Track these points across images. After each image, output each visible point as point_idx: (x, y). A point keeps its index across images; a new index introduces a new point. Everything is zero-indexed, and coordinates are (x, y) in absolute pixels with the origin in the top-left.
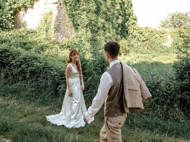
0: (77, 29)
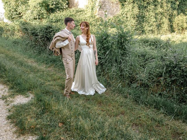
0: (124, 5)
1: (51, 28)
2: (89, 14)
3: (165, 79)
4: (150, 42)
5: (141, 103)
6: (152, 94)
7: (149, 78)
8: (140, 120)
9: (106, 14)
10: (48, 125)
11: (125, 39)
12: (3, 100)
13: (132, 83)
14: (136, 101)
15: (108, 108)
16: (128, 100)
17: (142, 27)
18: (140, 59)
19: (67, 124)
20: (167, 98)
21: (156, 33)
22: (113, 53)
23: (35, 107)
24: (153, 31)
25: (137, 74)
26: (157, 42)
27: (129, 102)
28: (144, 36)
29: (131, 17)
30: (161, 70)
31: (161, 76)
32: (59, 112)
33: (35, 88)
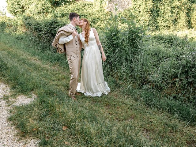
1: (56, 23)
2: (97, 8)
3: (181, 80)
4: (164, 39)
5: (153, 106)
6: (166, 97)
7: (163, 79)
8: (152, 125)
9: (116, 8)
10: (51, 128)
11: (137, 35)
12: (5, 100)
13: (143, 84)
14: (148, 104)
15: (116, 111)
16: (139, 103)
17: (156, 22)
18: (153, 58)
19: (72, 127)
20: (182, 101)
21: (172, 29)
22: (122, 51)
23: (38, 108)
24: (168, 27)
25: (149, 74)
26: (172, 40)
27: (140, 104)
28: (157, 33)
29: (144, 11)
30: (176, 71)
31: (176, 77)
32: (63, 114)
33: (38, 88)
